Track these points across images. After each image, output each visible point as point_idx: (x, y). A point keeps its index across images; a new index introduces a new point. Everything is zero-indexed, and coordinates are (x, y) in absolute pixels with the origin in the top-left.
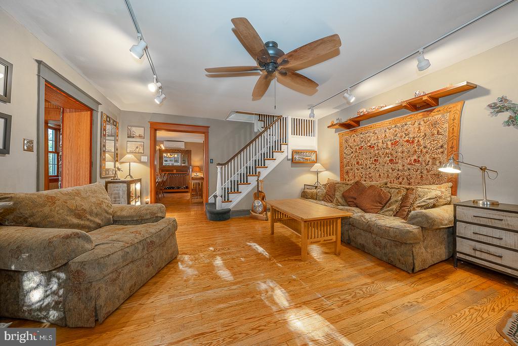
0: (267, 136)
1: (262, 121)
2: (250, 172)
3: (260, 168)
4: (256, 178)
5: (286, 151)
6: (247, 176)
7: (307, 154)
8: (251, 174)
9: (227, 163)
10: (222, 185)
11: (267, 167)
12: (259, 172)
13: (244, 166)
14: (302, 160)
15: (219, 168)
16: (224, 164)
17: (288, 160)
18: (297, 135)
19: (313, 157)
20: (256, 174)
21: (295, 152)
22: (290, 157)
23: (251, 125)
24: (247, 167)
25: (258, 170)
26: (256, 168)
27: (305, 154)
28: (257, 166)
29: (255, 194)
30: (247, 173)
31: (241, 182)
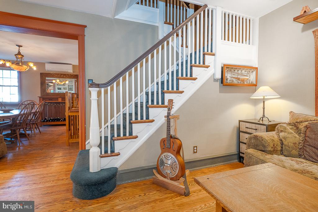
0: (178, 48)
1: (169, 24)
2: (152, 101)
3: (170, 92)
4: (164, 111)
5: (212, 65)
6: (147, 108)
7: (243, 72)
8: (155, 103)
9: (110, 83)
10: (100, 127)
11: (182, 92)
12: (171, 101)
13: (142, 91)
14: (235, 81)
15: (94, 91)
16: (105, 85)
17: (215, 80)
18: (228, 40)
19: (252, 78)
20: (163, 102)
21: (225, 68)
22: (219, 76)
23: (154, 29)
24: (147, 94)
25: (168, 97)
26: (163, 93)
27: (240, 72)
28: (166, 89)
29: (163, 141)
30: (147, 102)
31: (136, 119)
